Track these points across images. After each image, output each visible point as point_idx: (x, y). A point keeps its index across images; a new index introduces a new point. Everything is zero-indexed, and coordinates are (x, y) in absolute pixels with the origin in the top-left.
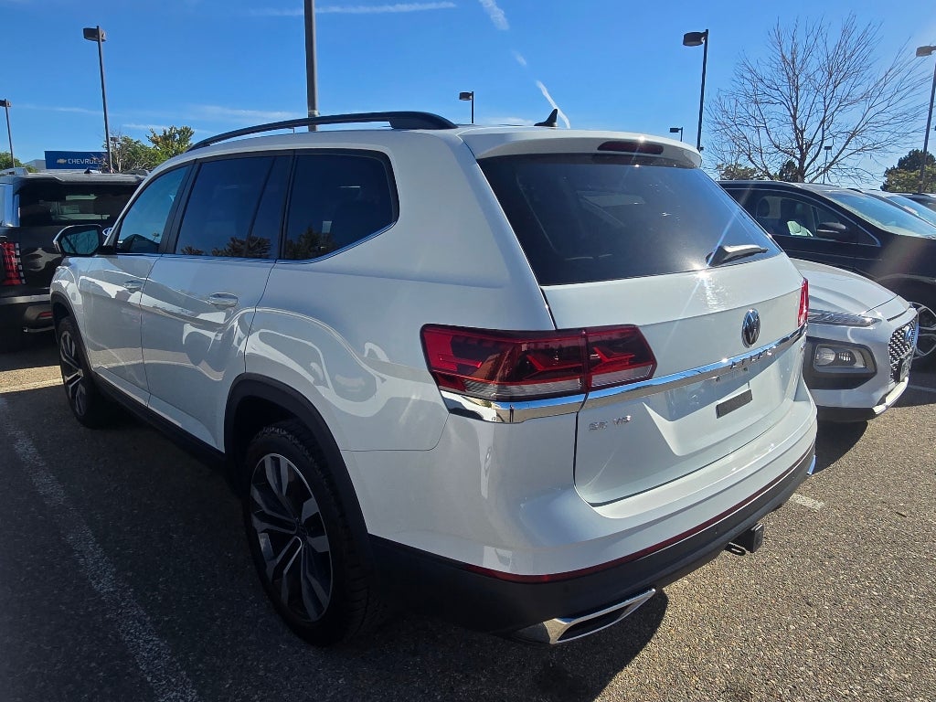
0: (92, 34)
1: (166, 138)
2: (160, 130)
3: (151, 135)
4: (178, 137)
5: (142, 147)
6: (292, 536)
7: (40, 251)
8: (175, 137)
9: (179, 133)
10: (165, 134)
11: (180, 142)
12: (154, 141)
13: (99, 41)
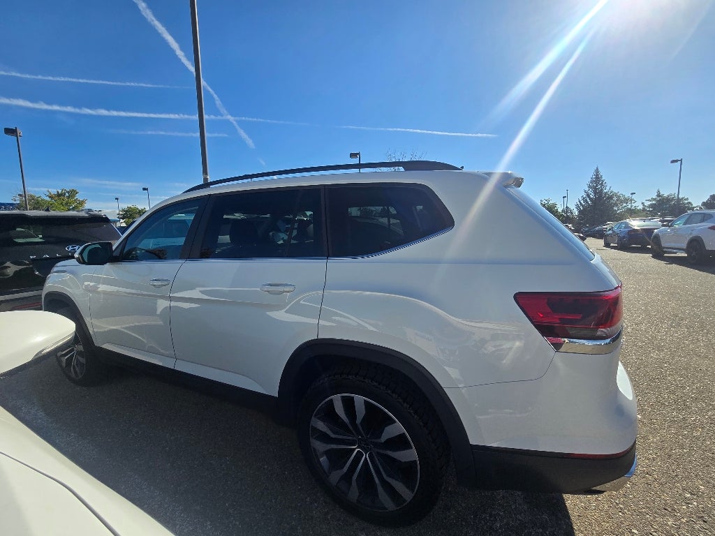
0: (10, 131)
1: (59, 195)
2: (54, 191)
3: (48, 194)
4: (67, 194)
5: (42, 200)
6: (355, 449)
7: (8, 264)
8: (65, 194)
9: (68, 192)
10: (58, 192)
11: (68, 197)
12: (50, 197)
13: (17, 136)
